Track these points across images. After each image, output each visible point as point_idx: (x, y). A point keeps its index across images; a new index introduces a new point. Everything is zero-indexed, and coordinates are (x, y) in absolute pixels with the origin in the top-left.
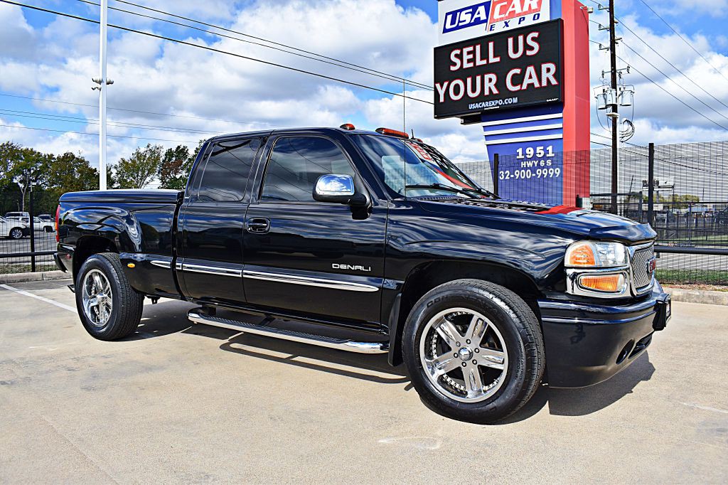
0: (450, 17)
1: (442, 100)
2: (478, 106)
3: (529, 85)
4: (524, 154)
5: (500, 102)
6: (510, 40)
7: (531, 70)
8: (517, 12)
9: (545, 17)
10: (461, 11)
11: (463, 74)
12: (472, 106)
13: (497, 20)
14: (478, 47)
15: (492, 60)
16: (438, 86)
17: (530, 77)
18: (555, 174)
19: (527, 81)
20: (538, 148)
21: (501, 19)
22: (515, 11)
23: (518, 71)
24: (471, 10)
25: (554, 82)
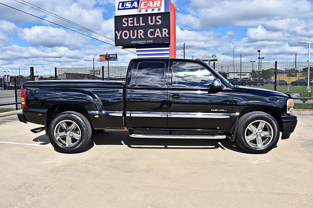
0: (121, 4)
1: (119, 38)
2: (135, 42)
3: (157, 36)
5: (145, 42)
6: (149, 18)
7: (158, 30)
8: (151, 7)
9: (162, 10)
10: (126, 2)
11: (128, 28)
12: (132, 42)
13: (143, 9)
14: (135, 19)
15: (141, 24)
16: (117, 32)
17: (158, 33)
21: (144, 8)
22: (150, 6)
23: (153, 30)
24: (131, 3)
25: (167, 36)
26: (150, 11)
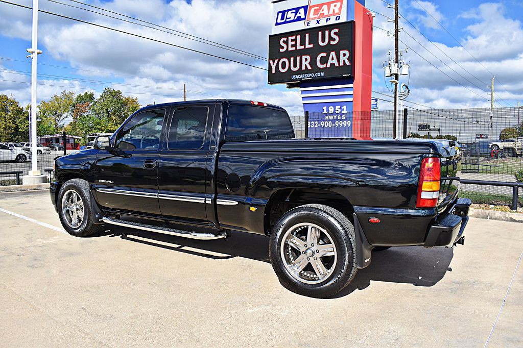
0: (280, 15)
1: (273, 72)
2: (297, 77)
3: (331, 64)
4: (328, 110)
5: (312, 75)
6: (320, 33)
7: (333, 54)
9: (343, 19)
10: (288, 11)
11: (288, 54)
12: (293, 77)
13: (312, 19)
14: (299, 37)
15: (308, 46)
16: (271, 62)
17: (333, 59)
18: (347, 125)
19: (330, 62)
20: (337, 107)
21: (315, 18)
22: (323, 14)
23: (324, 55)
24: (294, 11)
25: (348, 63)
26: (323, 23)
